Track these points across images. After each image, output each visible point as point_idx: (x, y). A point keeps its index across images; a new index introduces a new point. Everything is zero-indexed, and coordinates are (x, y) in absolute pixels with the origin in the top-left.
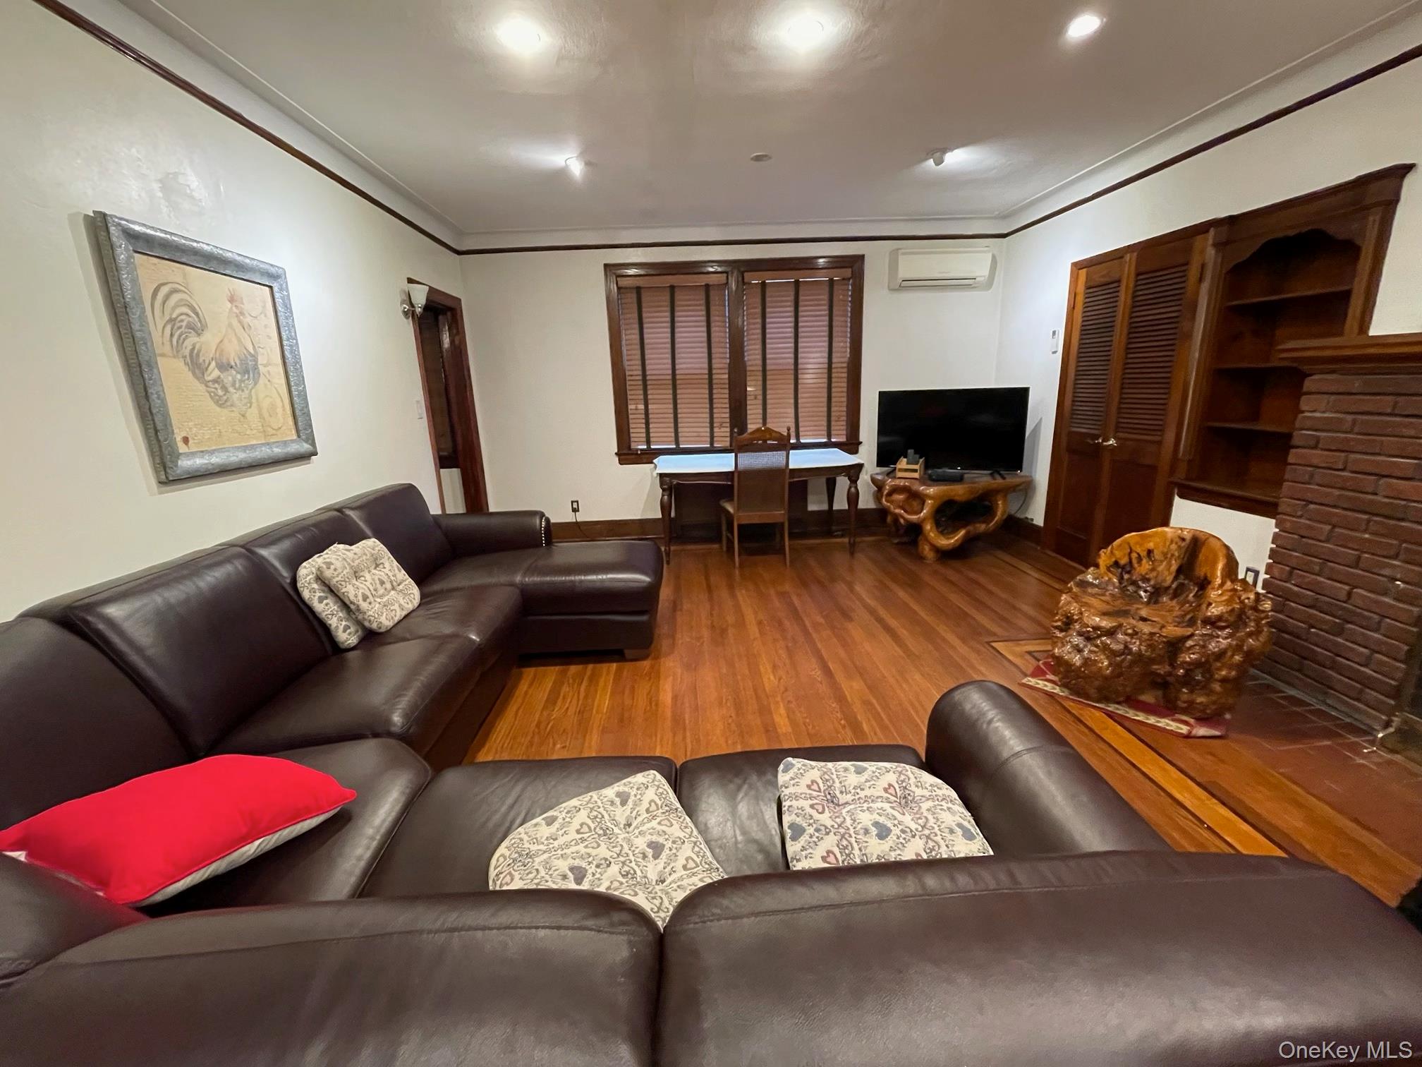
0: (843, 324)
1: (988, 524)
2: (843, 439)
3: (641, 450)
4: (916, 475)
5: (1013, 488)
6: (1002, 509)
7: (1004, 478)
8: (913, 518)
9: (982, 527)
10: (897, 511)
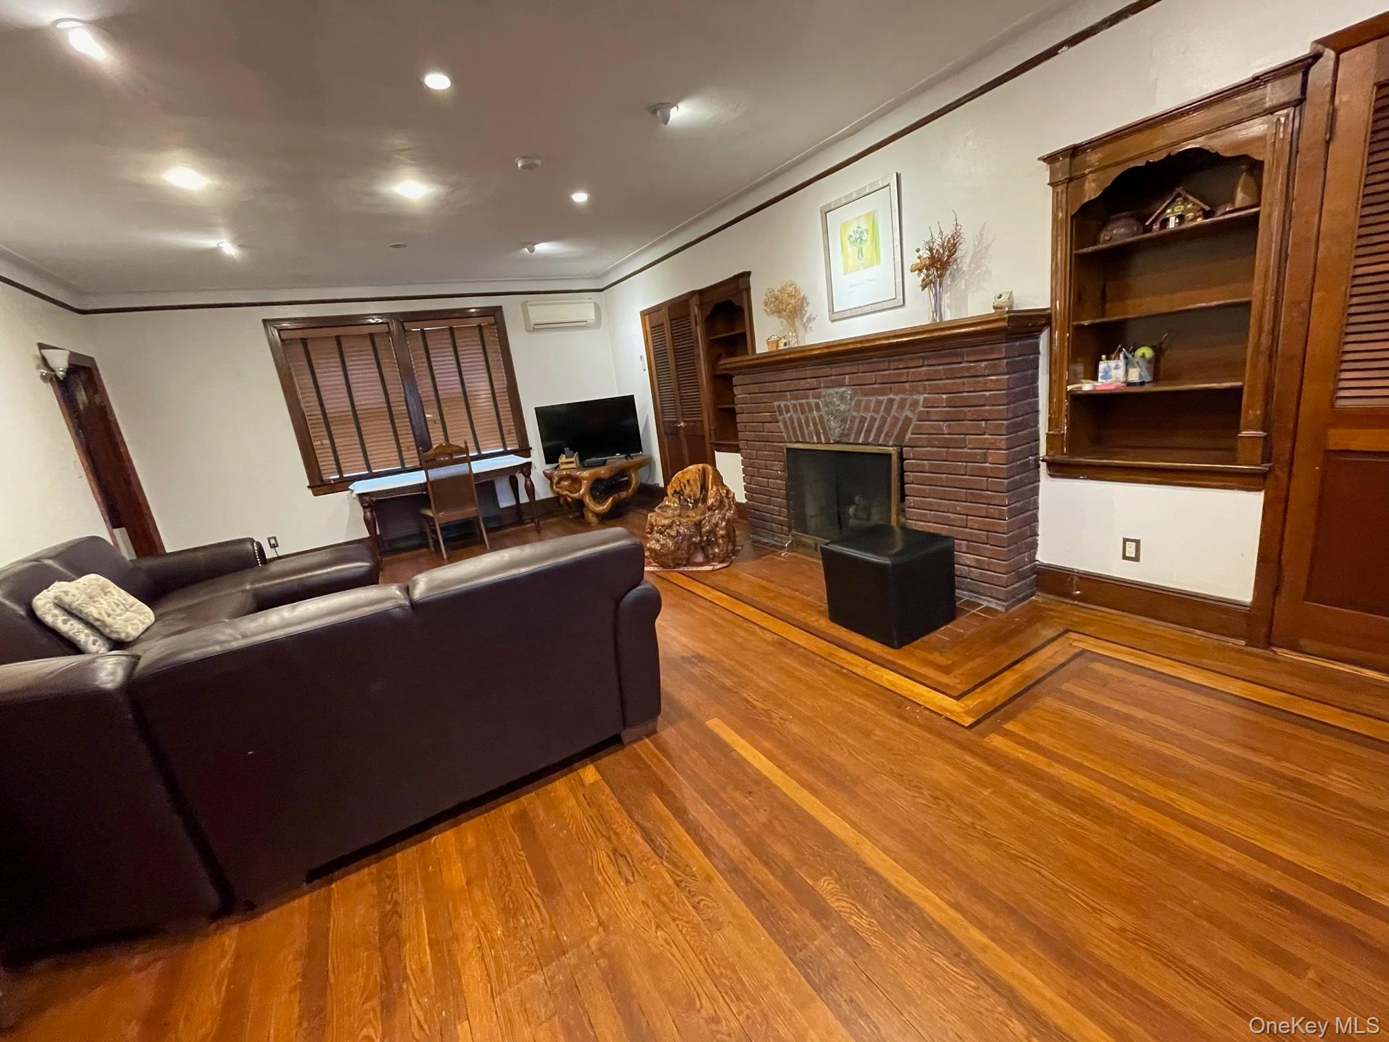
0: (496, 359)
1: (627, 491)
2: (516, 447)
3: (334, 480)
4: (573, 465)
5: (640, 465)
6: (635, 479)
7: (632, 458)
8: (576, 495)
9: (624, 494)
10: (565, 493)
